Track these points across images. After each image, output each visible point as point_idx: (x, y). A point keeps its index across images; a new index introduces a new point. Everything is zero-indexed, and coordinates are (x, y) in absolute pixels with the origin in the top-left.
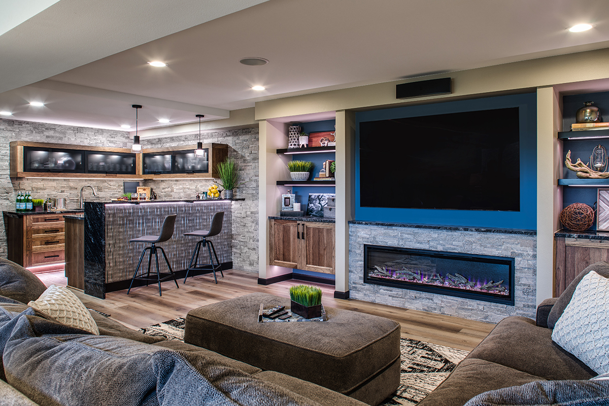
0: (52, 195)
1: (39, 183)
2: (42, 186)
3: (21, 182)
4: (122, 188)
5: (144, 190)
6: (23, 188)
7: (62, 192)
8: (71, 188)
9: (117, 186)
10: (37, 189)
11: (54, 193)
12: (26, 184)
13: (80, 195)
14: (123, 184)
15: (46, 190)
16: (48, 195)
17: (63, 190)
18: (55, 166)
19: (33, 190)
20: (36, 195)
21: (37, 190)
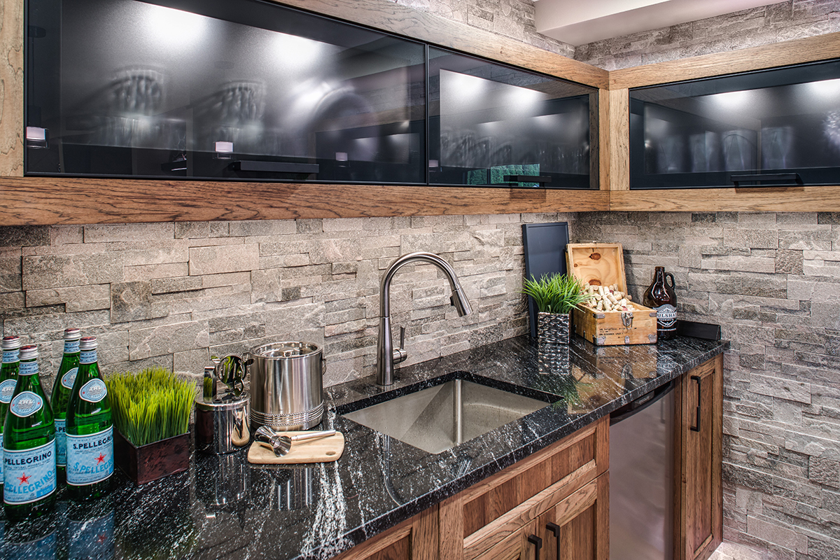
0: (232, 321)
1: (162, 257)
2: (179, 273)
3: (36, 253)
4: (518, 249)
5: (595, 256)
6: (48, 295)
7: (290, 295)
8: (331, 271)
9: (502, 243)
10: (153, 293)
11: (247, 309)
12: (70, 270)
13: (372, 304)
14: (519, 235)
15: (201, 298)
16: (216, 325)
17: (293, 283)
18: (266, 138)
19: (119, 305)
20: (139, 335)
21: (147, 302)
